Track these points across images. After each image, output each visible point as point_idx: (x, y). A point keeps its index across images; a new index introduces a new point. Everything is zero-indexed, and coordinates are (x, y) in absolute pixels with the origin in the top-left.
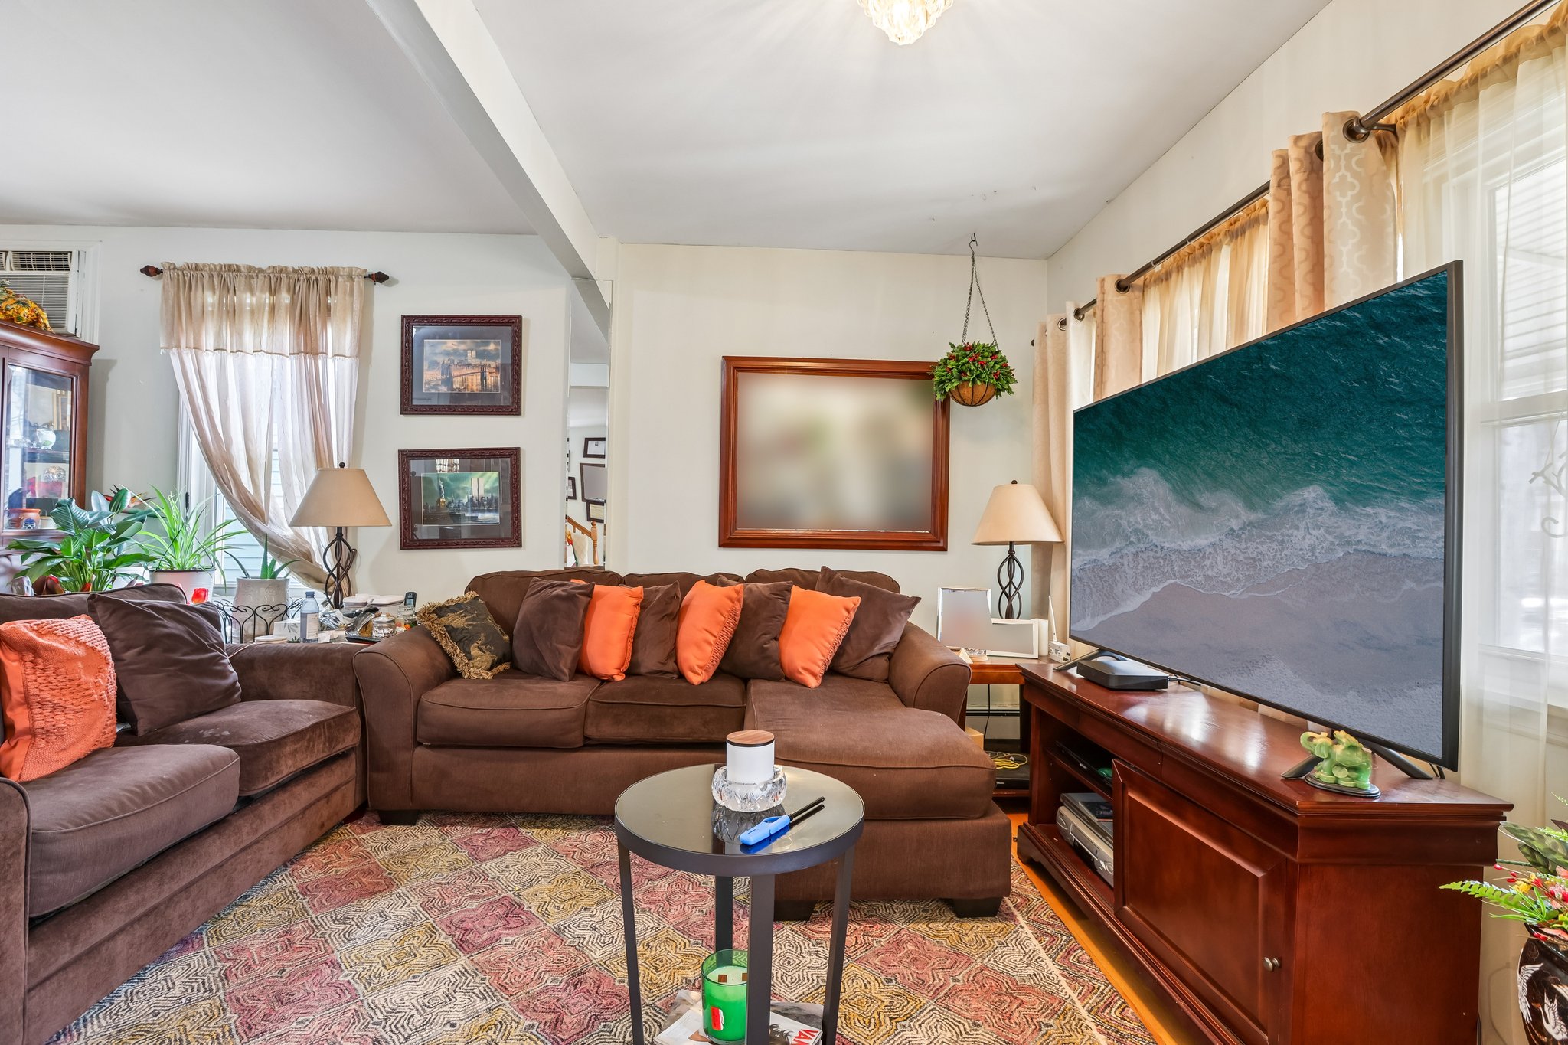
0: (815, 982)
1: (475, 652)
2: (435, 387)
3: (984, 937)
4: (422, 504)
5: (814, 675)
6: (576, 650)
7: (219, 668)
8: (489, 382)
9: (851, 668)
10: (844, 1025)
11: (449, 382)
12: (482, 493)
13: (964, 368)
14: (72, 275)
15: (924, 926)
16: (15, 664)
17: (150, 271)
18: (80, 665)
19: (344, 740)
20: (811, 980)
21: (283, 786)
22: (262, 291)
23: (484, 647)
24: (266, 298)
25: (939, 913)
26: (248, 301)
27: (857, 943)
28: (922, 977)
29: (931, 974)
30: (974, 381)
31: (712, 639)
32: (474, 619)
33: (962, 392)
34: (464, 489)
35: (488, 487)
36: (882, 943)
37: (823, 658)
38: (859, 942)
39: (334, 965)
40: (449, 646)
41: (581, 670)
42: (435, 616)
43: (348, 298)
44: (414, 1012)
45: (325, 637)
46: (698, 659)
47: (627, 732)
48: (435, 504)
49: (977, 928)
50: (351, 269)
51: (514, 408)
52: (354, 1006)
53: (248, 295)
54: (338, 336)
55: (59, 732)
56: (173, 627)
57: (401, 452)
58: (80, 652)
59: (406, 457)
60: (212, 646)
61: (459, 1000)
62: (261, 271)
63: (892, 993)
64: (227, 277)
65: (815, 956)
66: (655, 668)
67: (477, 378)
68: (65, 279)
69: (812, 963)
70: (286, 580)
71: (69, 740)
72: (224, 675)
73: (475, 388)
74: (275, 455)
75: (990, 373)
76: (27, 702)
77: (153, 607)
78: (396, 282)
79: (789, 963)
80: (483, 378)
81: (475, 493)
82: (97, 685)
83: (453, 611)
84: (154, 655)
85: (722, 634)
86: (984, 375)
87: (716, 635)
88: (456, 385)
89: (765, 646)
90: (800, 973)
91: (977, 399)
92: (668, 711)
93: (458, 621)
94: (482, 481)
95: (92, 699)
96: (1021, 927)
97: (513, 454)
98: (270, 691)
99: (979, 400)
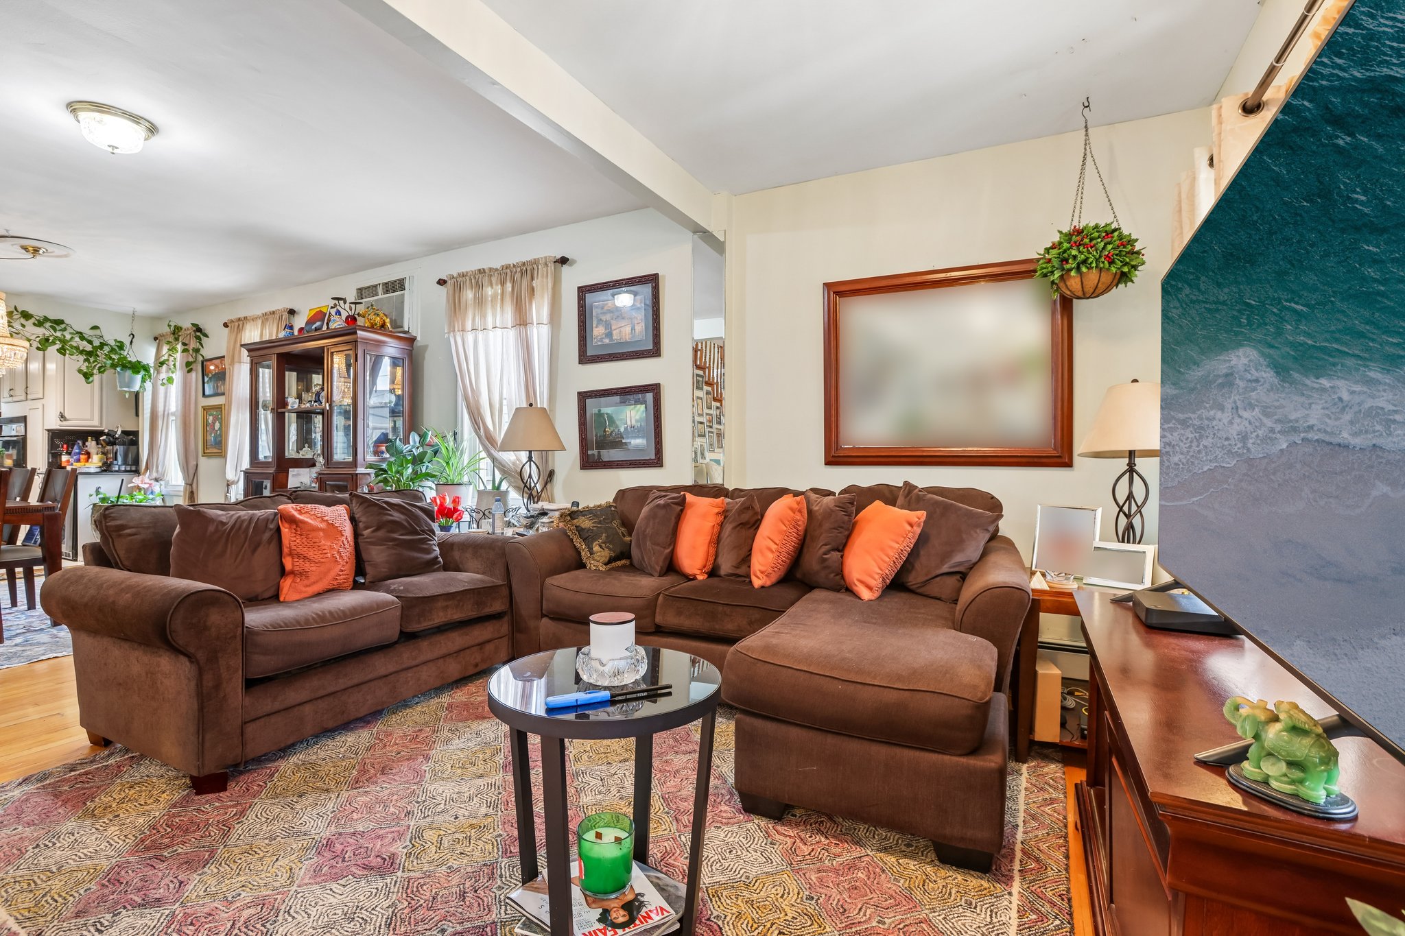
0: (739, 876)
1: (596, 548)
2: (601, 340)
3: (954, 891)
4: (593, 435)
5: (870, 588)
6: (668, 551)
7: (425, 546)
8: (637, 331)
9: (919, 585)
10: (731, 922)
11: (609, 335)
12: (633, 422)
13: (1066, 255)
14: (406, 292)
15: (894, 860)
16: (287, 530)
17: (442, 282)
18: (321, 534)
19: (491, 605)
20: (737, 872)
21: (441, 629)
22: (497, 285)
23: (603, 545)
24: (499, 289)
25: (922, 852)
26: (490, 293)
27: (809, 854)
28: (846, 907)
29: (859, 906)
30: (1078, 268)
31: (774, 547)
32: (600, 522)
33: (1068, 283)
34: (621, 420)
35: (637, 417)
36: (834, 862)
37: (880, 572)
38: (812, 854)
39: (427, 758)
40: (579, 543)
41: (672, 567)
42: (569, 518)
43: (545, 280)
44: (443, 802)
45: (509, 532)
46: (762, 565)
47: (686, 623)
48: (602, 433)
49: (954, 879)
50: (546, 258)
51: (655, 352)
52: (415, 787)
53: (490, 288)
54: (540, 310)
55: (302, 574)
56: (397, 516)
57: (579, 393)
58: (323, 525)
59: (583, 397)
60: (423, 531)
61: (474, 802)
62: (497, 270)
63: (802, 911)
64: (479, 278)
65: (759, 854)
66: (731, 571)
67: (628, 329)
68: (403, 295)
69: (752, 859)
70: (506, 492)
71: (312, 579)
72: (429, 551)
73: (627, 337)
74: (505, 402)
75: (1100, 257)
76: (291, 554)
77: (386, 503)
78: (574, 262)
79: (730, 852)
80: (633, 329)
81: (629, 423)
82: (331, 548)
83: (584, 516)
84: (380, 534)
85: (784, 542)
86: (1090, 260)
87: (778, 542)
88: (615, 337)
89: (825, 556)
90: (732, 863)
91: (1089, 289)
92: (720, 608)
93: (586, 523)
94: (633, 413)
95: (326, 555)
96: (1010, 894)
97: (655, 389)
98: (461, 566)
99: (1092, 290)
